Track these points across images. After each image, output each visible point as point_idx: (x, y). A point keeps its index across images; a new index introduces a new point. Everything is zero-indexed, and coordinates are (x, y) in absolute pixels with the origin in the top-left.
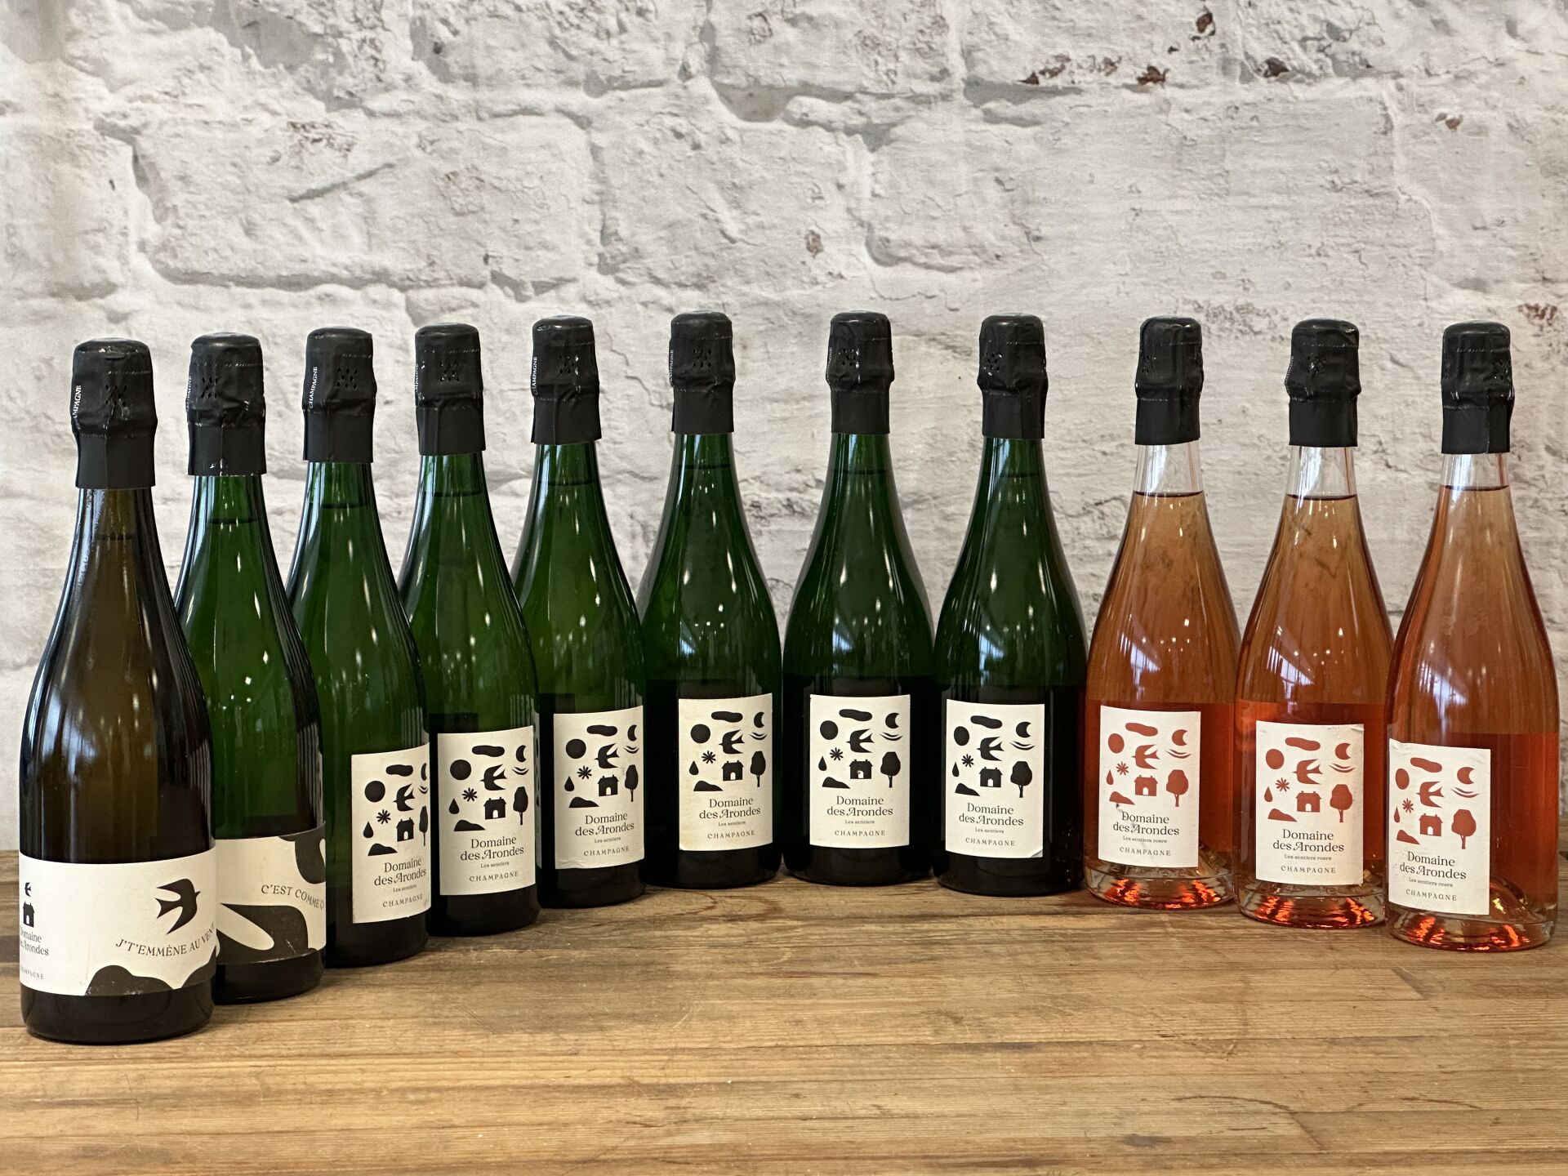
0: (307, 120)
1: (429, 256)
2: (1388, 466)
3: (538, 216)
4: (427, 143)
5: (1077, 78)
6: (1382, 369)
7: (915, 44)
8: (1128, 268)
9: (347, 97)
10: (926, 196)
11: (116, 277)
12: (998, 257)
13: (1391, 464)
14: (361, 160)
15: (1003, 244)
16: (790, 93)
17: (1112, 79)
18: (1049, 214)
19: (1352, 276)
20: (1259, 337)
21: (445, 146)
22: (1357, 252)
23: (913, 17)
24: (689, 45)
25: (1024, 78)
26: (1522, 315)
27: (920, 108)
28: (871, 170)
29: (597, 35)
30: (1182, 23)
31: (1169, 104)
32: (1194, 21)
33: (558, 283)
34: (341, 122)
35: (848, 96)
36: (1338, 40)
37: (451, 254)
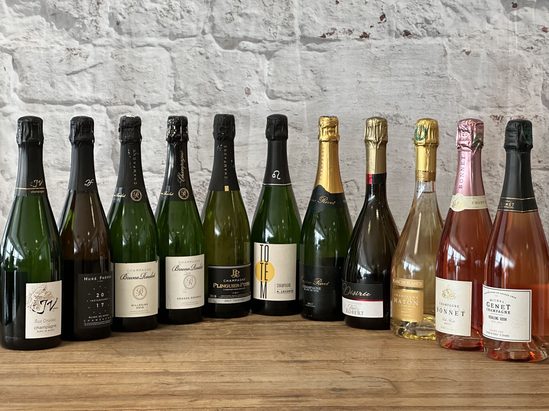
0: (73, 47)
1: (114, 95)
2: (446, 170)
3: (152, 81)
4: (114, 56)
5: (339, 36)
6: (444, 137)
7: (283, 23)
8: (356, 101)
9: (87, 40)
10: (286, 75)
11: (6, 101)
12: (311, 97)
13: (446, 169)
14: (91, 61)
15: (313, 92)
16: (240, 40)
17: (351, 37)
18: (329, 82)
19: (433, 105)
20: (401, 125)
21: (120, 57)
22: (435, 96)
23: (283, 14)
24: (205, 23)
25: (321, 36)
26: (491, 119)
27: (285, 45)
28: (267, 66)
29: (173, 19)
30: (375, 17)
31: (371, 45)
32: (379, 17)
33: (160, 104)
34: (84, 48)
35: (260, 41)
36: (428, 24)
37: (122, 94)
